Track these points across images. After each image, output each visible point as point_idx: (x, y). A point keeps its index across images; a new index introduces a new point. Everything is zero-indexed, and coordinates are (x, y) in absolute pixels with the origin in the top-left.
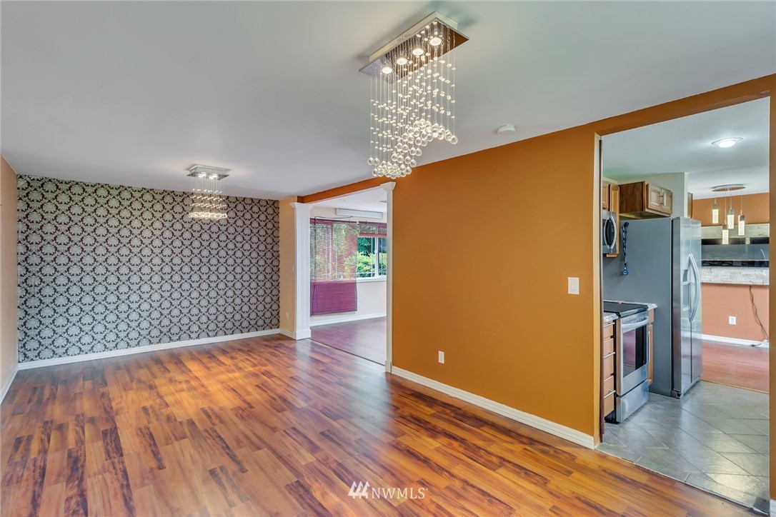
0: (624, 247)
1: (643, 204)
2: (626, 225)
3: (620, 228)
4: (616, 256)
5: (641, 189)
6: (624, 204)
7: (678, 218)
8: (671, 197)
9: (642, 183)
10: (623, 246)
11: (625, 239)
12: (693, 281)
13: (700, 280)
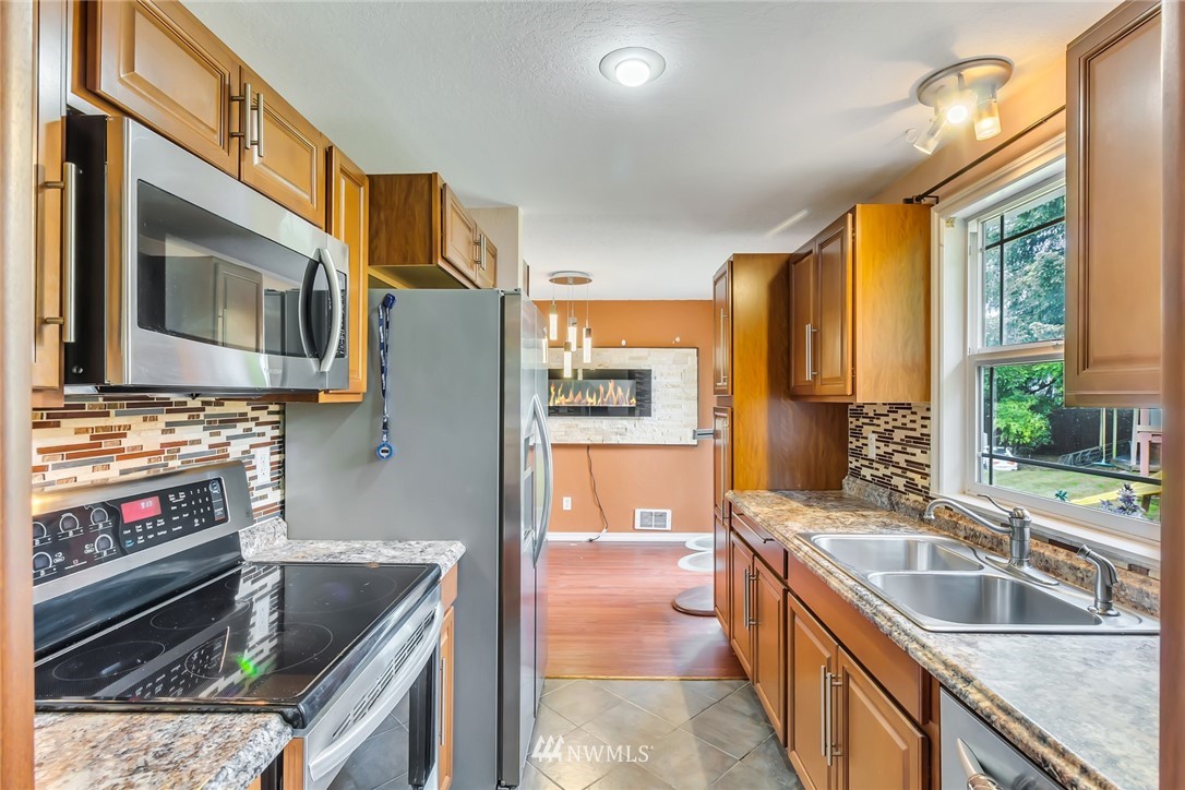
0: (383, 370)
1: (432, 244)
2: (388, 302)
3: (371, 310)
4: (358, 399)
5: (426, 197)
6: (383, 235)
7: (517, 293)
8: (494, 256)
9: (431, 178)
10: (378, 368)
11: (384, 347)
12: (539, 441)
13: (550, 440)
